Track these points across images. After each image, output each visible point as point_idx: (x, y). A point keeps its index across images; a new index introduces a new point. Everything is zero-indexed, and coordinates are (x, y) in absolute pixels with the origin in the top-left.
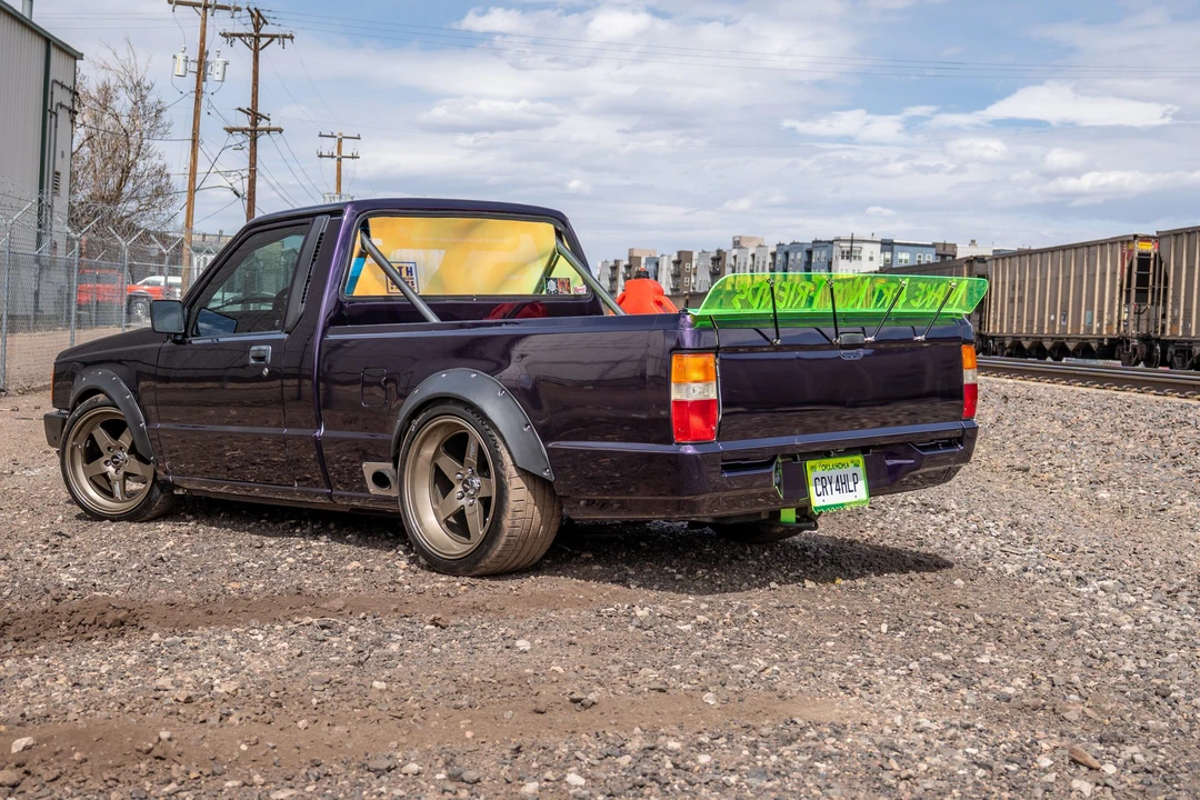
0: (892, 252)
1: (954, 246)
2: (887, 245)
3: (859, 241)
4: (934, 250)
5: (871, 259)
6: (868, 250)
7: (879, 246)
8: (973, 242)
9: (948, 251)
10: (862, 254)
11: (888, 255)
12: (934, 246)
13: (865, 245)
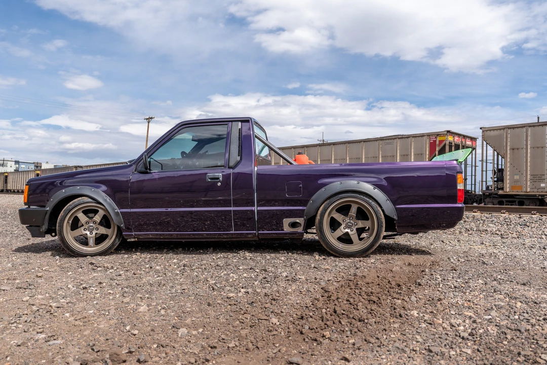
0: (19, 165)
1: (41, 163)
2: (17, 162)
3: (6, 161)
4: (34, 165)
5: (11, 167)
6: (9, 164)
7: (14, 163)
8: (47, 162)
9: (39, 165)
10: (8, 165)
11: (17, 166)
12: (34, 163)
13: (8, 162)
